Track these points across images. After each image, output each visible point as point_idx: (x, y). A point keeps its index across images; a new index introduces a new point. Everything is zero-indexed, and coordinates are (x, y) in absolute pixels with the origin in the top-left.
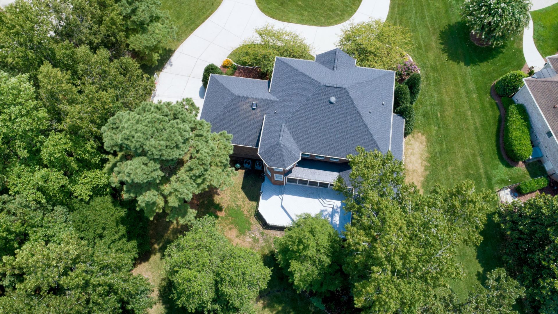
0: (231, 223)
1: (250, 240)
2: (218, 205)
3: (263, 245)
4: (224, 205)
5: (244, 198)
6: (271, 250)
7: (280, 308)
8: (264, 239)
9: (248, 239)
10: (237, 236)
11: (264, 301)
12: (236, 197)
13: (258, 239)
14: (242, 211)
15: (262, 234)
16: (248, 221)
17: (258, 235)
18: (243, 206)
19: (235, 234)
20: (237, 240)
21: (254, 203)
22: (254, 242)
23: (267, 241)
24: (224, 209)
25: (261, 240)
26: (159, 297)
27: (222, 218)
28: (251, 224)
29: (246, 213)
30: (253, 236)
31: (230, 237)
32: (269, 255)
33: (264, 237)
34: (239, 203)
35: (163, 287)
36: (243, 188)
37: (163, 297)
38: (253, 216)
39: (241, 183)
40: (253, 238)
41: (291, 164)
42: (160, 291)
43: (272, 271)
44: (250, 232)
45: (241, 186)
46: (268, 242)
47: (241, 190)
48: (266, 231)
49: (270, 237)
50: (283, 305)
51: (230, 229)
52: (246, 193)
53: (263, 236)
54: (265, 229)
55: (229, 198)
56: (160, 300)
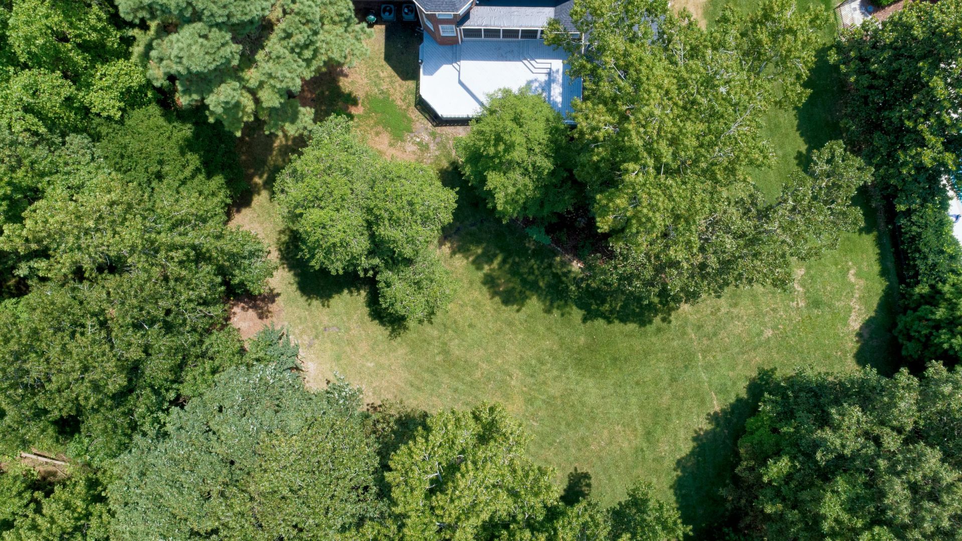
0: (377, 124)
1: (415, 148)
2: (350, 95)
3: (437, 153)
4: (360, 94)
5: (391, 77)
6: (452, 160)
7: (480, 251)
8: (438, 144)
9: (410, 148)
10: (391, 145)
11: (452, 243)
12: (378, 76)
13: (427, 144)
14: (393, 101)
15: (433, 135)
16: (405, 117)
17: (426, 138)
18: (392, 91)
19: (386, 141)
20: (392, 151)
21: (411, 84)
22: (422, 150)
23: (442, 146)
24: (360, 101)
25: (432, 147)
26: (281, 259)
27: (359, 116)
28: (410, 121)
29: (399, 103)
30: (418, 140)
31: (379, 147)
32: (450, 169)
33: (437, 140)
34: (384, 87)
35: (283, 243)
36: (388, 58)
37: (287, 260)
38: (413, 107)
39: (383, 50)
40: (419, 144)
41: (465, 3)
42: (280, 250)
43: (457, 193)
44: (412, 135)
45: (383, 56)
46: (445, 147)
47: (384, 63)
48: (438, 129)
49: (447, 139)
50: (484, 245)
51: (377, 134)
52: (394, 68)
53: (435, 138)
54: (437, 125)
55: (366, 80)
56: (283, 264)
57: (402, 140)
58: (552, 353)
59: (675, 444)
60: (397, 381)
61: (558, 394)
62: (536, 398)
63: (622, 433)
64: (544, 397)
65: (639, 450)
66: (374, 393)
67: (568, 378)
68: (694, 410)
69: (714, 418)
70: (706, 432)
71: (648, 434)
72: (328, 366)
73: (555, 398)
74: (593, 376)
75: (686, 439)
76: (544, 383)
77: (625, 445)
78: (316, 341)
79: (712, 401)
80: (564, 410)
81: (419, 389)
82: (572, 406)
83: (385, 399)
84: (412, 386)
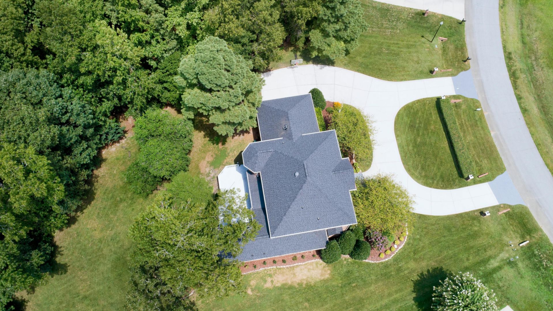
0: (216, 154)
1: (207, 171)
2: (226, 141)
3: (206, 180)
4: (227, 145)
5: (235, 156)
8: (210, 180)
10: (208, 162)
12: (234, 150)
13: (210, 176)
14: (226, 159)
15: (214, 177)
16: (220, 165)
17: (212, 175)
18: (229, 157)
19: (209, 160)
20: (205, 162)
22: (207, 174)
23: (209, 182)
24: (224, 146)
25: (209, 178)
27: (218, 147)
28: (219, 167)
29: (225, 161)
30: (211, 172)
31: (207, 157)
34: (230, 154)
40: (209, 173)
44: (213, 169)
49: (212, 183)
51: (212, 156)
52: (238, 156)
53: (212, 178)
55: (232, 146)
57: (210, 166)
58: (122, 246)
60: (108, 184)
61: (103, 252)
62: (102, 243)
63: (86, 285)
64: (102, 246)
65: (78, 295)
66: (103, 176)
67: (111, 255)
71: (85, 297)
72: (114, 156)
73: (102, 251)
74: (112, 266)
76: (109, 245)
77: (80, 288)
78: (125, 149)
80: (96, 256)
81: (105, 193)
82: (98, 260)
83: (100, 181)
84: (106, 190)
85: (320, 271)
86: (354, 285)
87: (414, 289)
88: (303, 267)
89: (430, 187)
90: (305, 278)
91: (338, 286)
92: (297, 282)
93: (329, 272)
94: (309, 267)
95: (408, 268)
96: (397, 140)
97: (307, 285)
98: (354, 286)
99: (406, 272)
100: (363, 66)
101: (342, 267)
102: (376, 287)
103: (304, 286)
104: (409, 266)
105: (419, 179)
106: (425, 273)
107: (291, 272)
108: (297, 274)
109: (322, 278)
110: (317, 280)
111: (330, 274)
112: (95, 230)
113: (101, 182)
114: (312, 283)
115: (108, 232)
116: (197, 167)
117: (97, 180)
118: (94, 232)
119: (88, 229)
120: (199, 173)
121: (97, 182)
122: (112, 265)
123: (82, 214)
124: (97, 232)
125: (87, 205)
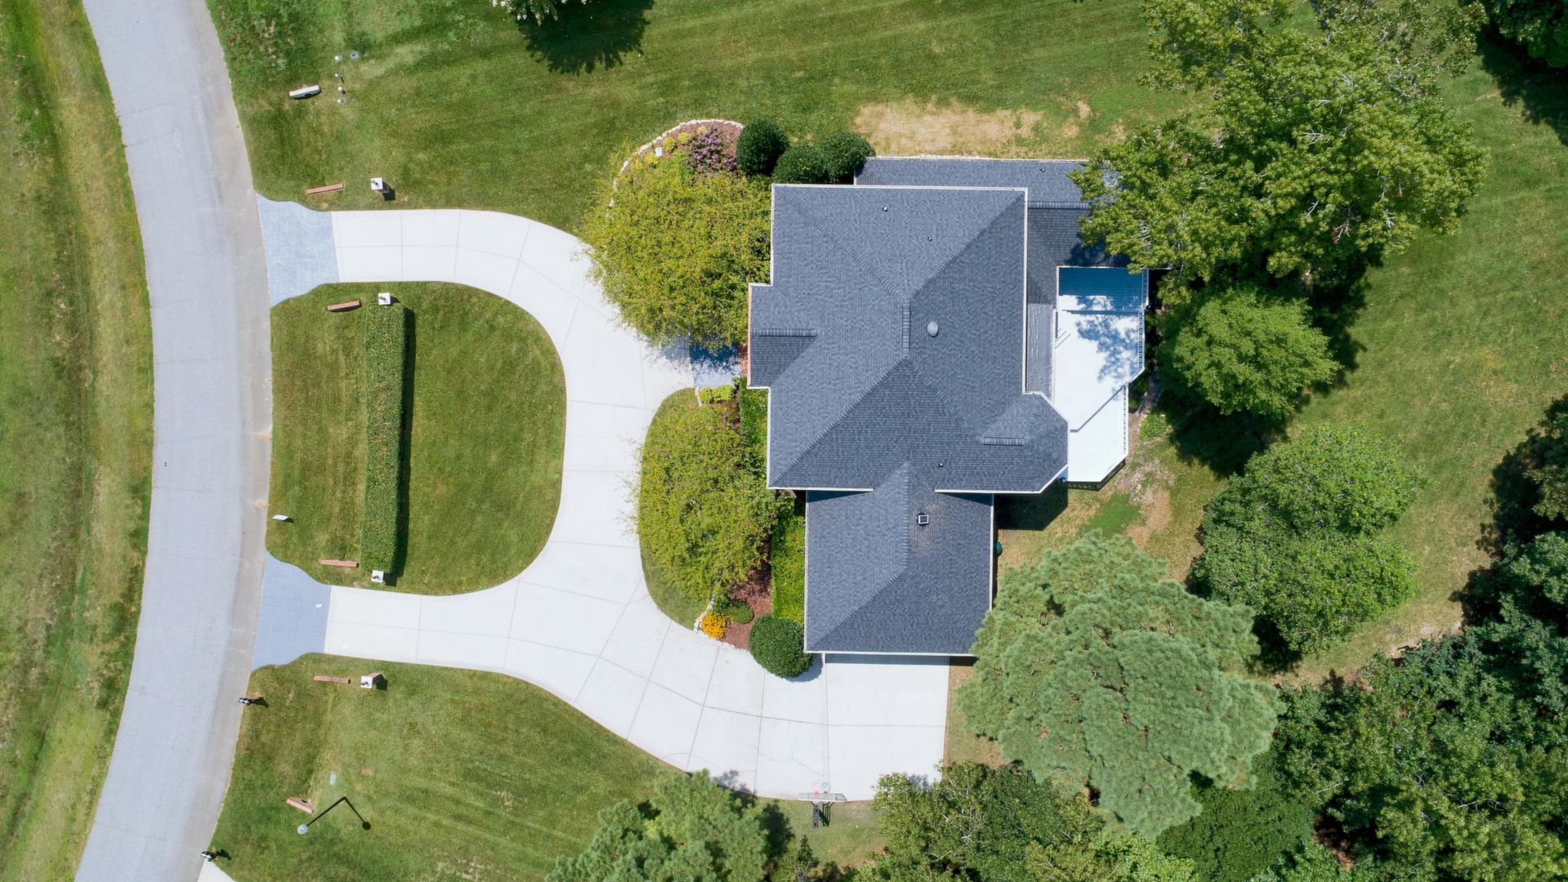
1: (1149, 491)
3: (1157, 461)
5: (1062, 522)
6: (1168, 441)
9: (1148, 497)
12: (1061, 540)
13: (1146, 475)
14: (1090, 520)
15: (1135, 467)
16: (1110, 503)
18: (1078, 522)
21: (1072, 495)
22: (1153, 481)
23: (1149, 454)
25: (1148, 468)
28: (1115, 497)
29: (1092, 512)
33: (1142, 462)
34: (1073, 531)
36: (1040, 526)
38: (1100, 494)
39: (1030, 532)
44: (1132, 495)
45: (1037, 533)
47: (1045, 532)
52: (1052, 518)
57: (1139, 507)
58: (1421, 310)
59: (1541, 148)
60: (1450, 513)
61: (1474, 302)
62: (1479, 329)
63: (1527, 217)
64: (1478, 320)
65: (1550, 196)
66: (1465, 545)
67: (1454, 287)
68: (1499, 123)
69: (1509, 97)
70: (1528, 107)
71: (1529, 183)
72: (1426, 607)
73: (1479, 306)
74: (1452, 256)
75: (1536, 134)
76: (1459, 319)
77: (1542, 212)
78: (1393, 623)
79: (1485, 100)
80: (1496, 293)
81: (1462, 485)
82: (1490, 282)
83: (1473, 529)
84: (1458, 494)
85: (882, 126)
86: (800, 74)
87: (642, 30)
88: (927, 148)
89: (508, 303)
90: (928, 118)
91: (844, 78)
92: (949, 111)
93: (858, 120)
94: (910, 144)
95: (641, 88)
96: (560, 473)
97: (926, 100)
98: (799, 71)
99: (650, 79)
100: (593, 755)
101: (821, 125)
102: (741, 55)
103: (934, 98)
104: (637, 93)
105: (531, 333)
106: (599, 65)
107: (962, 140)
108: (947, 131)
109: (879, 108)
110: (895, 105)
111: (858, 113)
112: (1495, 372)
113: (1470, 524)
114: (909, 100)
115: (1458, 360)
116: (1178, 511)
117: (1483, 531)
118: (1499, 367)
119: (1517, 381)
120: (1174, 493)
121: (1483, 527)
122: (1452, 258)
123: (1531, 430)
124: (1490, 364)
125: (1516, 455)
